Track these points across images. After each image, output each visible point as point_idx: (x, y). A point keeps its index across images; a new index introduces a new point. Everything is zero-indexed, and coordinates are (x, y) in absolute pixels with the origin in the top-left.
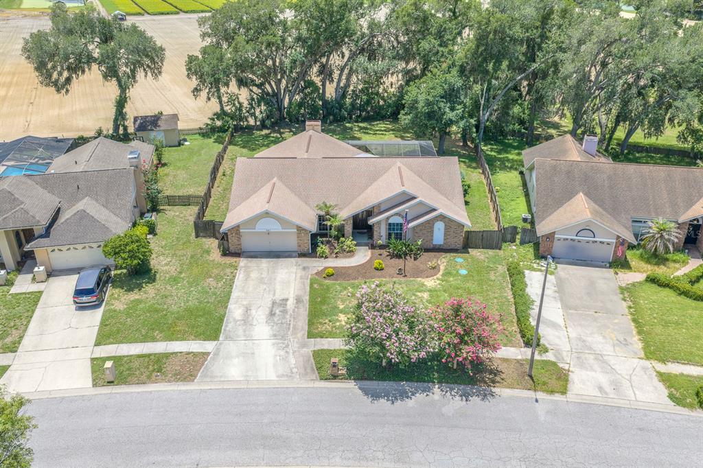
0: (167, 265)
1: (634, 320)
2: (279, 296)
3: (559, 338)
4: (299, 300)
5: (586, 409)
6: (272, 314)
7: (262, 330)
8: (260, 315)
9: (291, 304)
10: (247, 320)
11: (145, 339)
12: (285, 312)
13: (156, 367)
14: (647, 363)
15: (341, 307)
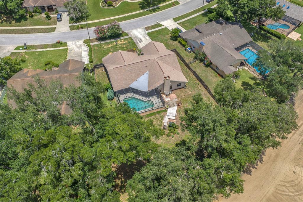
0: (172, 43)
1: (67, 56)
2: (142, 43)
3: (84, 48)
4: (137, 43)
5: (81, 39)
6: (141, 39)
7: (140, 36)
8: (143, 39)
9: (139, 42)
10: (145, 37)
11: (159, 30)
12: (139, 40)
13: (152, 27)
14: (68, 48)
15: (128, 44)
